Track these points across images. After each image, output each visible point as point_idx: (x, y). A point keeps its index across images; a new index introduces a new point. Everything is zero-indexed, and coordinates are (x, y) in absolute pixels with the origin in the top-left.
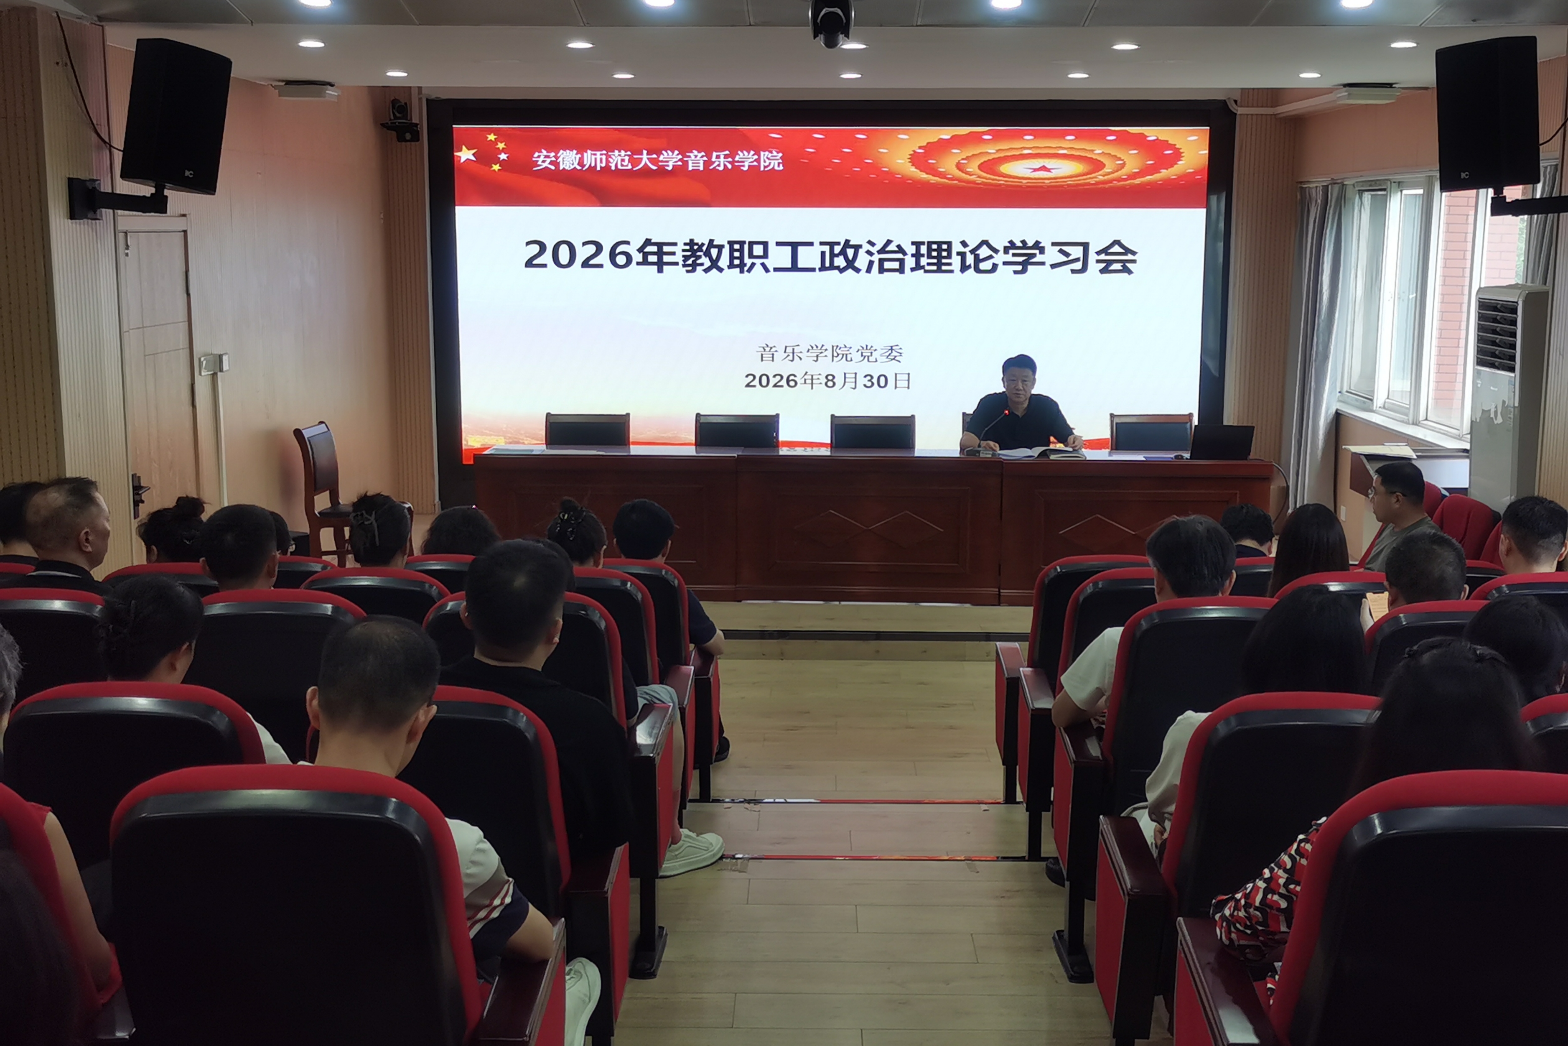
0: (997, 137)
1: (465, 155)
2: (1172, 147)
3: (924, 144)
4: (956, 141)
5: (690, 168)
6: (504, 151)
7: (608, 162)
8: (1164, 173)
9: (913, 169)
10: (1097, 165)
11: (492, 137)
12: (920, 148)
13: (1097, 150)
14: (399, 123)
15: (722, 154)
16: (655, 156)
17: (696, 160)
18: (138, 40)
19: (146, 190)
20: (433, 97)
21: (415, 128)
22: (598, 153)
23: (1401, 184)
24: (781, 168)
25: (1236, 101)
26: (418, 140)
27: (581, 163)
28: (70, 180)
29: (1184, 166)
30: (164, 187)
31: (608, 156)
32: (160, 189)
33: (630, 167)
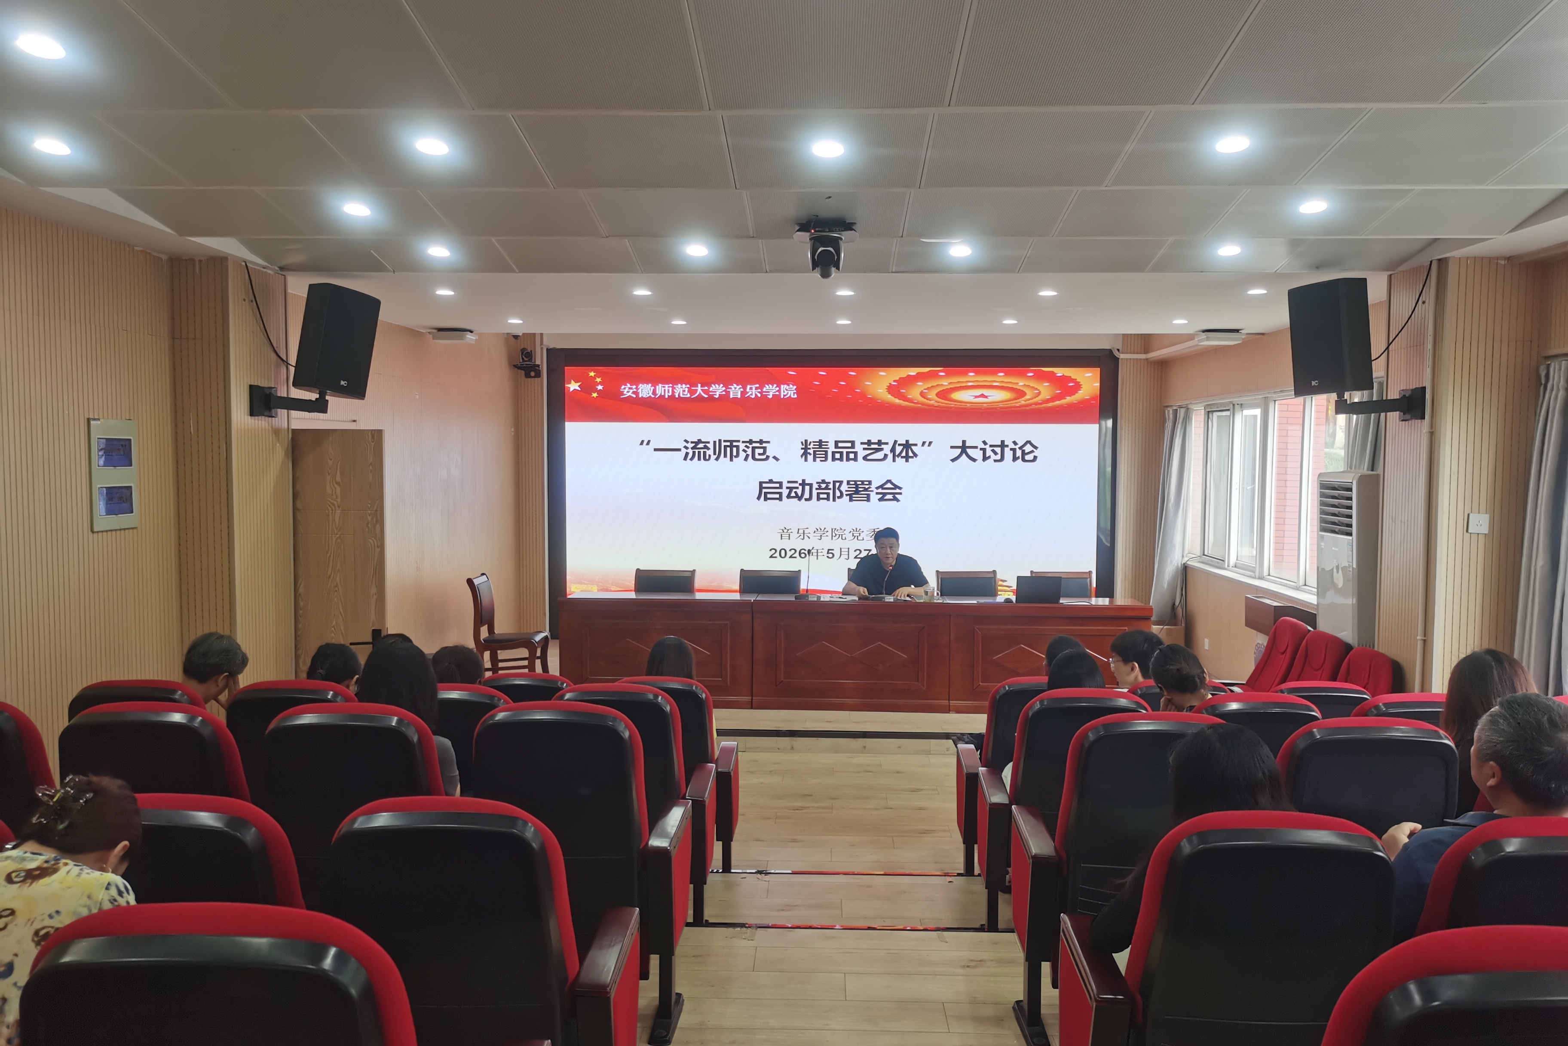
0: (948, 375)
1: (573, 386)
2: (1074, 381)
3: (898, 379)
4: (919, 377)
5: (731, 397)
6: (600, 383)
7: (673, 392)
8: (1069, 399)
9: (889, 396)
10: (1020, 394)
11: (592, 374)
12: (895, 381)
13: (1021, 383)
14: (526, 364)
15: (754, 387)
16: (706, 388)
17: (735, 391)
18: (310, 285)
19: (313, 396)
20: (551, 347)
21: (537, 368)
22: (667, 386)
23: (1243, 406)
24: (796, 396)
25: (1118, 350)
26: (540, 377)
27: (654, 392)
28: (251, 386)
29: (1082, 394)
30: (325, 394)
31: (673, 388)
32: (322, 395)
33: (689, 396)
